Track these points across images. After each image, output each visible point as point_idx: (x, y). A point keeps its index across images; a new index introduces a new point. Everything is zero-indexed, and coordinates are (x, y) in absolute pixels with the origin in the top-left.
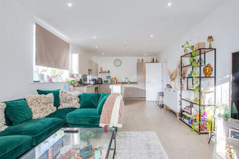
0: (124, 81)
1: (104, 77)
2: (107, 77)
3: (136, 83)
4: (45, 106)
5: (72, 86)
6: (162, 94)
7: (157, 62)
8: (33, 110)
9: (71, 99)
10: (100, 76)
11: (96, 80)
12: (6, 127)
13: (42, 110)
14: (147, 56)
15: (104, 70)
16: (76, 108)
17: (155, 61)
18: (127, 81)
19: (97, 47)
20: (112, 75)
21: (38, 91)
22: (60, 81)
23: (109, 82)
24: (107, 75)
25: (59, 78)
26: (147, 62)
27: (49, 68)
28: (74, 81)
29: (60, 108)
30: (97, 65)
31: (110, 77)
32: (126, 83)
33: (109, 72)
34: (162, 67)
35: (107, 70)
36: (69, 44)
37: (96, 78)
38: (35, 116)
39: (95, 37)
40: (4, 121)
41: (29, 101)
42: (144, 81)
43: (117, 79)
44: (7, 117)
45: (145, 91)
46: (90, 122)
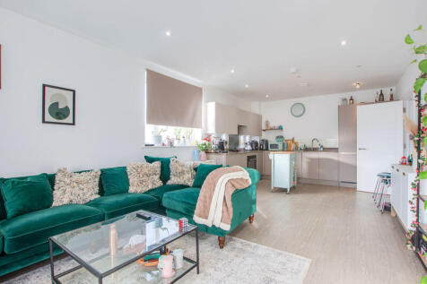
0: (309, 145)
1: (271, 138)
2: (278, 137)
3: (336, 150)
4: (145, 178)
5: (203, 153)
6: (386, 179)
7: (392, 99)
8: (131, 181)
9: (183, 172)
10: (265, 136)
11: (256, 143)
12: (98, 196)
13: (141, 182)
14: (361, 89)
15: (271, 125)
16: (188, 187)
17: (387, 97)
18: (316, 145)
19: (247, 86)
20: (287, 135)
21: (146, 157)
22: (188, 145)
23: (280, 146)
24: (278, 133)
25: (187, 140)
26: (363, 103)
27: (169, 127)
28: (205, 144)
29: (169, 182)
30: (260, 117)
31: (282, 137)
32: (315, 150)
33: (281, 128)
34: (404, 110)
35: (277, 125)
36: (201, 89)
37: (257, 139)
38: (132, 189)
39: (233, 71)
40: (97, 189)
41: (128, 169)
42: (352, 145)
43: (295, 141)
44: (100, 185)
45: (355, 168)
46: (185, 209)
